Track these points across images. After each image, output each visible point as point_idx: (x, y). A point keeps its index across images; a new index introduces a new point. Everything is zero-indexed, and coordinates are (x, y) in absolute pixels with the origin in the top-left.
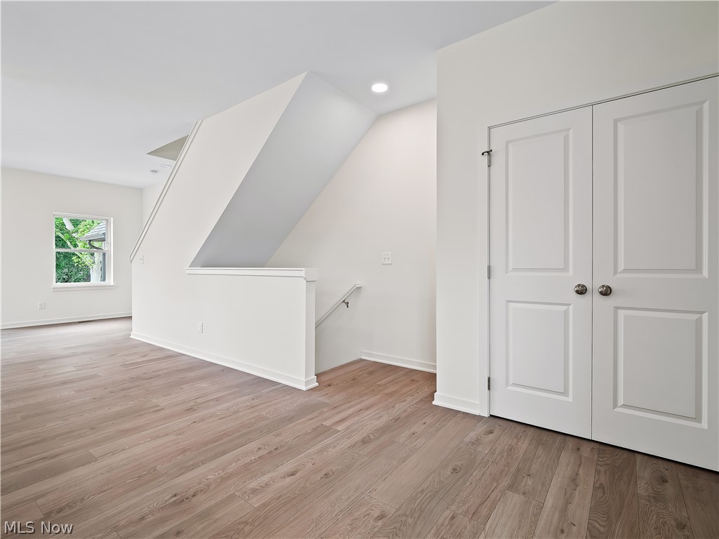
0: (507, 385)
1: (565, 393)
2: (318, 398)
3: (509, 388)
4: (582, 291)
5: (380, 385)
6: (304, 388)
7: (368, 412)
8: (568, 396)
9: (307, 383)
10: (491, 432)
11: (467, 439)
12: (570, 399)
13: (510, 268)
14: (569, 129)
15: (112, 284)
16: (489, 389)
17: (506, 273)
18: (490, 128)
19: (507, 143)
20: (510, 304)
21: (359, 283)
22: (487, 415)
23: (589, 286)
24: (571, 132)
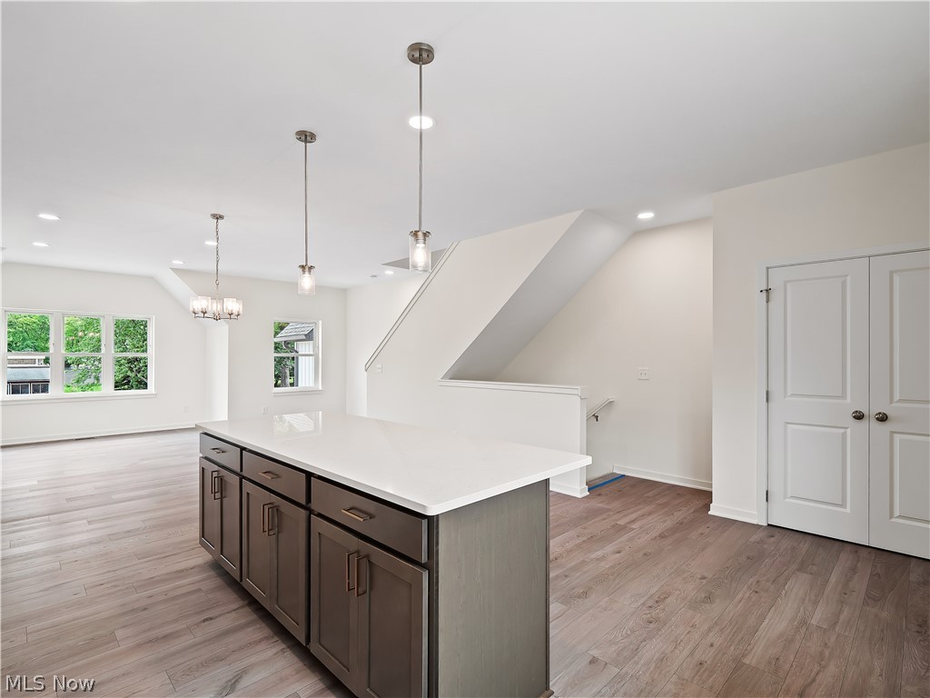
0: (785, 498)
1: (843, 505)
2: (597, 504)
3: (787, 500)
4: (859, 416)
5: (648, 497)
6: (579, 496)
7: (650, 518)
8: (845, 508)
9: (582, 491)
10: (772, 536)
11: (752, 540)
12: (848, 510)
13: (789, 393)
14: (847, 275)
15: (320, 388)
16: (767, 500)
17: (785, 397)
18: (768, 268)
19: (785, 283)
20: (788, 425)
21: (611, 397)
22: (765, 524)
23: (866, 413)
24: (848, 278)
